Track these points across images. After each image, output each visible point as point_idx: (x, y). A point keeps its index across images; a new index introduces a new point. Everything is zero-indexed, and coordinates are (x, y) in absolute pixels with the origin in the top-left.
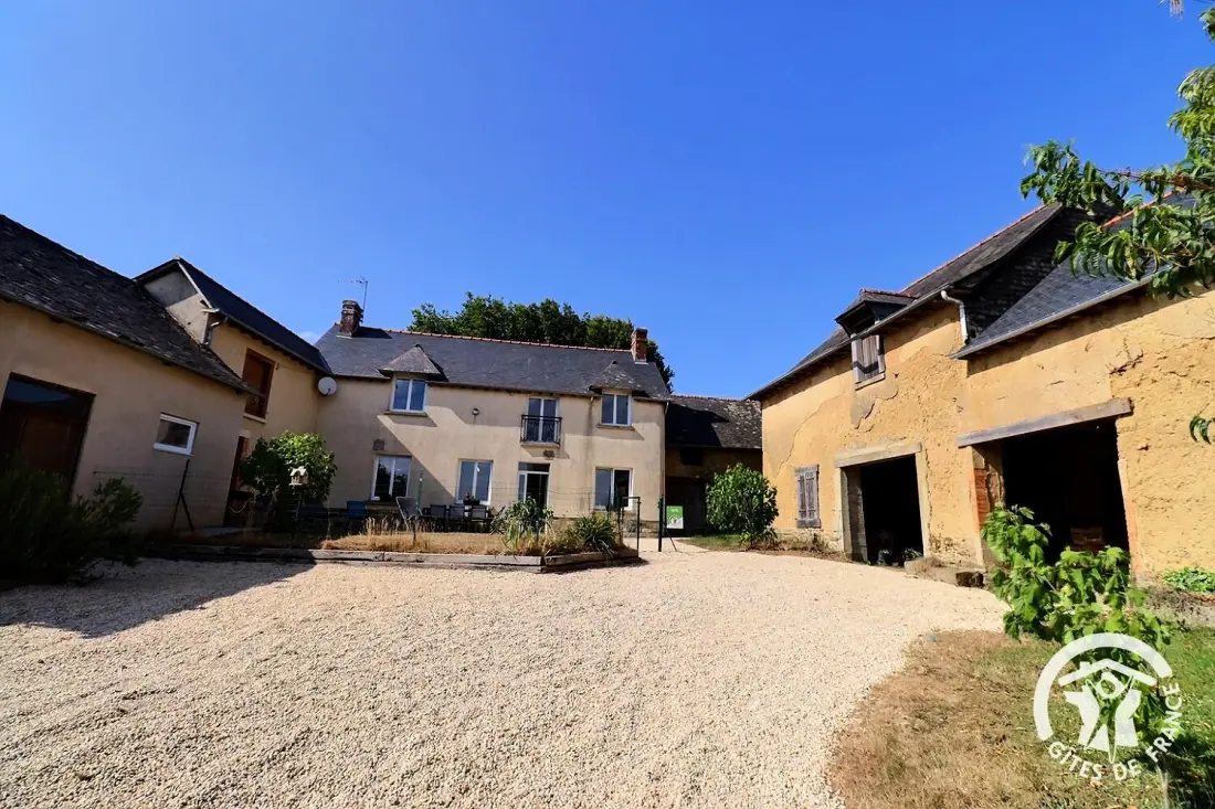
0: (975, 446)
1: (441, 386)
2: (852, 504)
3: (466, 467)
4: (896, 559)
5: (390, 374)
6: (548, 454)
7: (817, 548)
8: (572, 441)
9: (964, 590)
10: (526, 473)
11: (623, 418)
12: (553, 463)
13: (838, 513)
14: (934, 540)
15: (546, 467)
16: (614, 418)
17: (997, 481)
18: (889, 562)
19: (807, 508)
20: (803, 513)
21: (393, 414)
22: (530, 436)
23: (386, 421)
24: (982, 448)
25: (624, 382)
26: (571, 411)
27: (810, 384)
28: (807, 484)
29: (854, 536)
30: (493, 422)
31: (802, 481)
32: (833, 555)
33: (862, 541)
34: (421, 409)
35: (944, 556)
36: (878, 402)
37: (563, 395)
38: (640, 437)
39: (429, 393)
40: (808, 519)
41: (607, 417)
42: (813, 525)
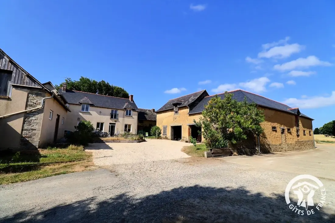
0: (189, 125)
1: (93, 106)
2: (172, 132)
3: (98, 124)
4: (177, 140)
5: (81, 103)
6: (116, 121)
7: (166, 138)
8: (120, 119)
9: (186, 143)
10: (110, 125)
11: (130, 114)
12: (117, 123)
13: (170, 133)
14: (183, 137)
15: (115, 124)
16: (129, 114)
17: (191, 130)
18: (176, 140)
19: (165, 132)
20: (164, 133)
21: (82, 112)
22: (112, 117)
23: (81, 114)
24: (190, 126)
25: (131, 107)
26: (120, 113)
27: (167, 112)
28: (165, 128)
29: (172, 137)
30: (104, 115)
31: (164, 128)
32: (169, 139)
33: (173, 137)
34: (88, 111)
35: (184, 139)
36: (177, 117)
37: (119, 109)
38: (133, 118)
39: (90, 108)
40: (165, 134)
41: (127, 114)
42: (165, 135)
